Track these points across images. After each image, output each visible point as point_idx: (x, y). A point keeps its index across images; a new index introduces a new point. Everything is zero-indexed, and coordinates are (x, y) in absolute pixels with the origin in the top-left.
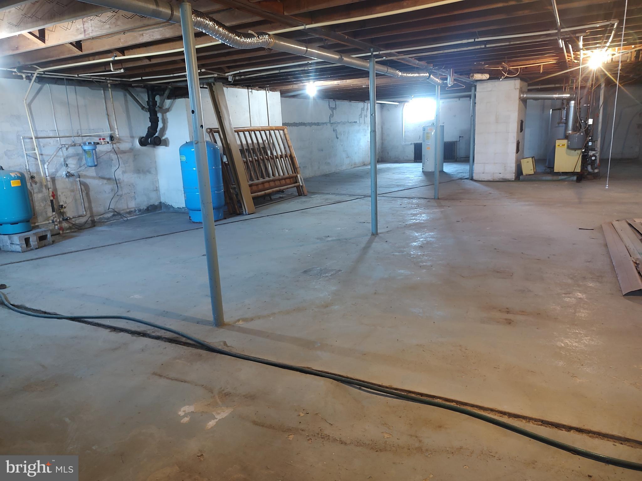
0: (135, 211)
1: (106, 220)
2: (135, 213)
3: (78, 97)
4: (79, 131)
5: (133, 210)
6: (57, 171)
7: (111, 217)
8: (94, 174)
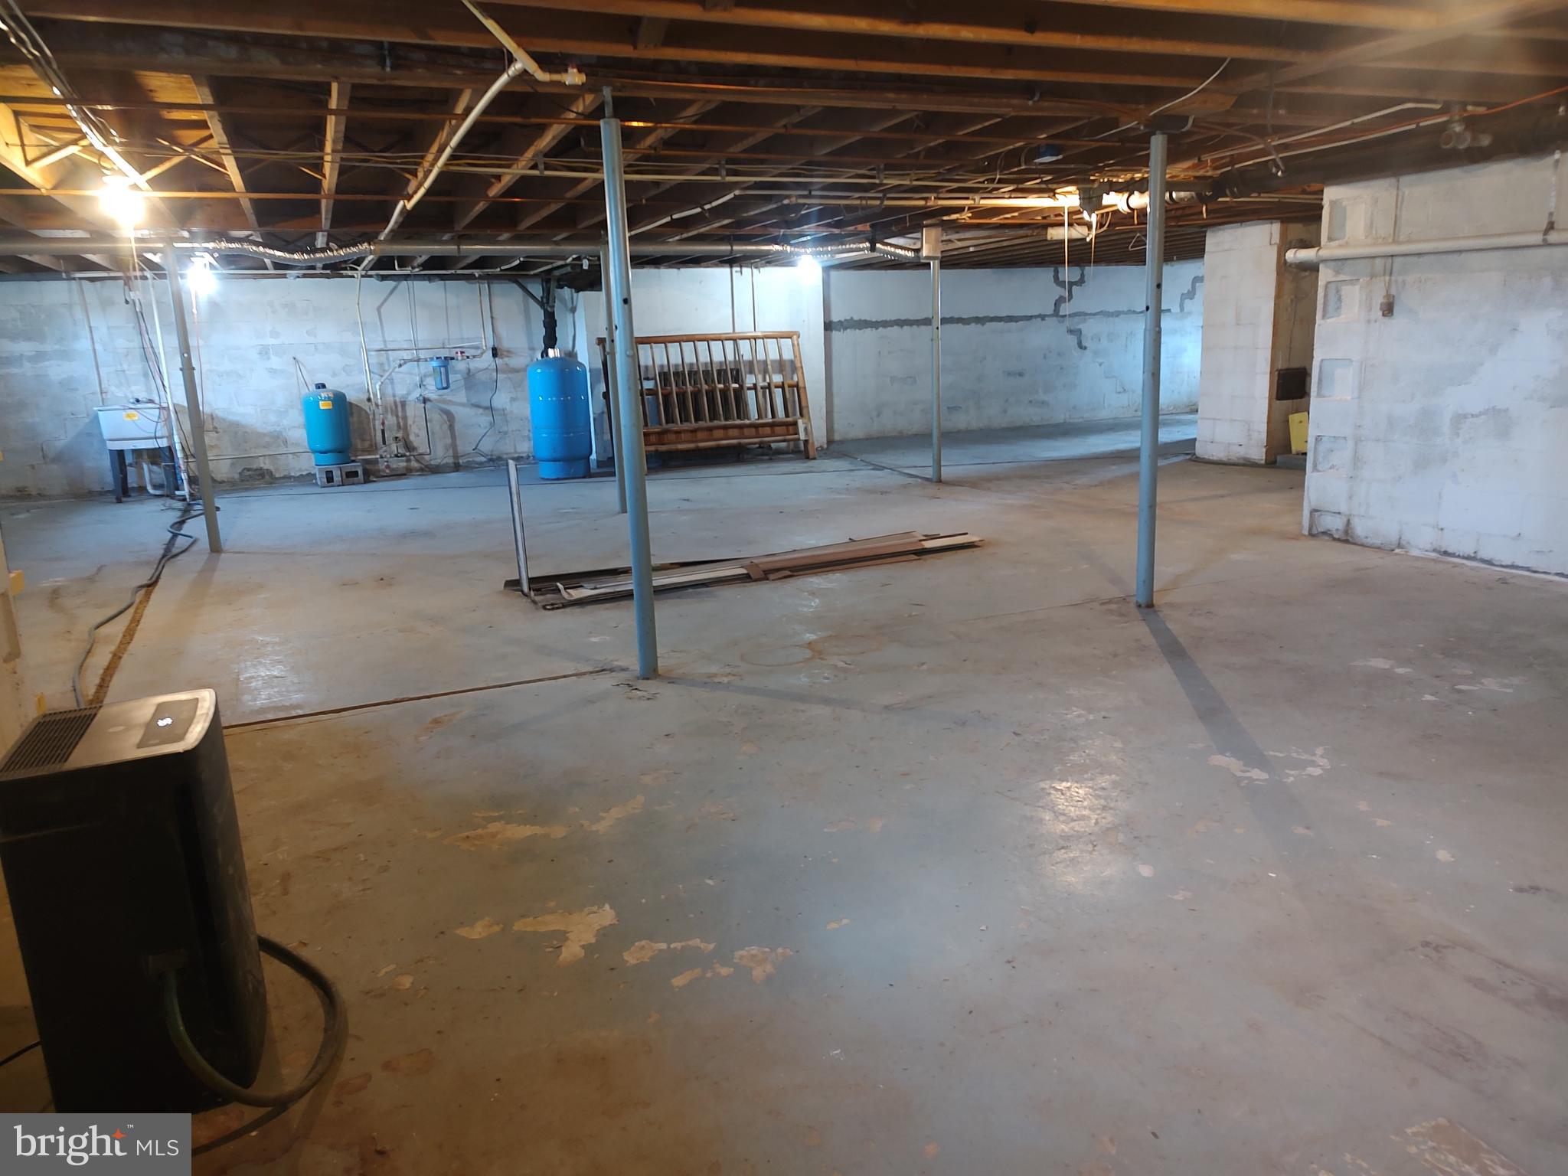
0: (528, 457)
1: (477, 466)
2: (527, 461)
3: (448, 295)
4: (446, 341)
5: (524, 455)
6: (409, 394)
7: (485, 462)
8: (464, 400)
